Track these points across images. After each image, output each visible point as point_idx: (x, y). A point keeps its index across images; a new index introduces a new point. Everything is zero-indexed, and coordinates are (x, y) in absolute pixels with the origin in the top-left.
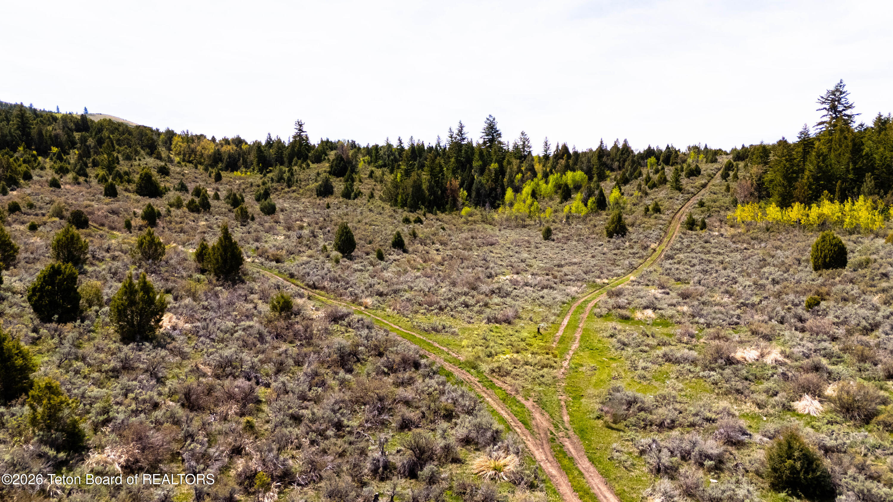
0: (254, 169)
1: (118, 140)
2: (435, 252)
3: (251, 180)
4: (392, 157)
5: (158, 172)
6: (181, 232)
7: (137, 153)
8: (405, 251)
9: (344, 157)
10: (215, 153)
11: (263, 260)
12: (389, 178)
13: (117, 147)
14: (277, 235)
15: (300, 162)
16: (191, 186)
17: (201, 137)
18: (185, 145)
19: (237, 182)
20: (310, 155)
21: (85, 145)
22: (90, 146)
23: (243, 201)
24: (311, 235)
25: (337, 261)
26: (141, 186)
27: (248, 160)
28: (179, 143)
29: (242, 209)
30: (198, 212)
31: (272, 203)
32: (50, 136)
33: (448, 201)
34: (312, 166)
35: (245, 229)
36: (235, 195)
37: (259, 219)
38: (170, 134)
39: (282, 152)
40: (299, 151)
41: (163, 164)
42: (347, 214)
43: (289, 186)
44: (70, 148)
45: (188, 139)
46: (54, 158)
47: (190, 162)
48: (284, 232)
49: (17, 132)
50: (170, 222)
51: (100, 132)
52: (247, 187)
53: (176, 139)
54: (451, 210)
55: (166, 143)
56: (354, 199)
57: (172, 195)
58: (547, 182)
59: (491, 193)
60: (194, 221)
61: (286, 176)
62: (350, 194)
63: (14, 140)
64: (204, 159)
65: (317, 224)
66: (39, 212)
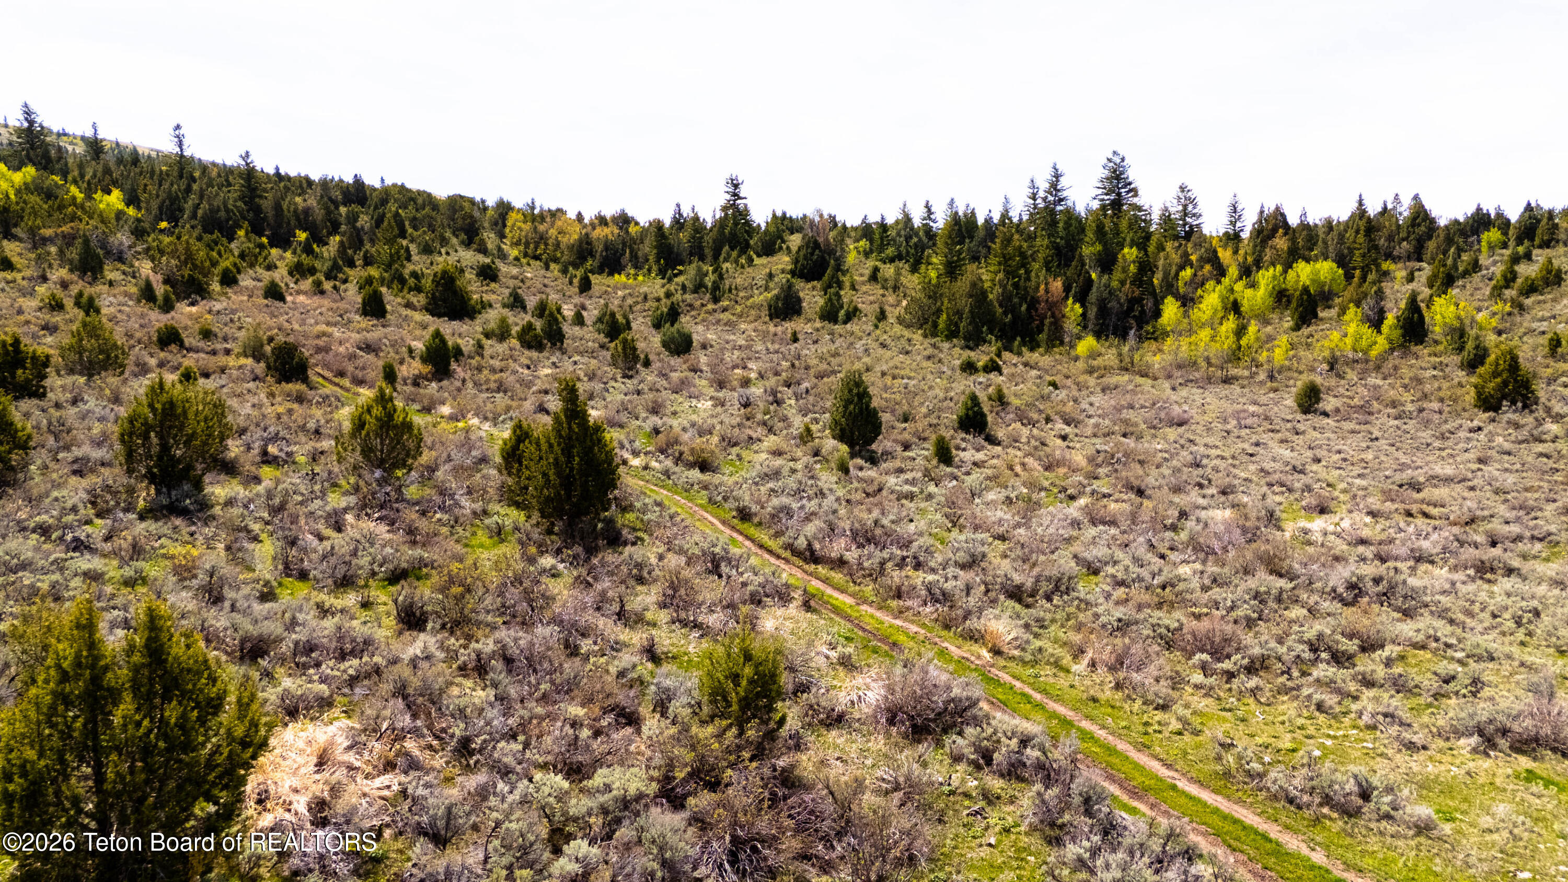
0: (649, 270)
1: (415, 219)
2: (1059, 442)
3: (644, 289)
4: (915, 239)
5: (478, 275)
6: (498, 390)
7: (444, 241)
8: (992, 440)
9: (821, 240)
10: (580, 241)
11: (669, 463)
12: (911, 281)
13: (410, 230)
14: (697, 398)
15: (734, 254)
16: (532, 302)
17: (557, 214)
18: (527, 227)
19: (620, 293)
20: (752, 242)
21: (354, 227)
22: (363, 228)
23: (630, 328)
24: (771, 399)
25: (843, 468)
26: (434, 297)
27: (640, 254)
28: (519, 224)
29: (625, 341)
30: (540, 347)
31: (686, 330)
32: (295, 211)
33: (1042, 324)
34: (757, 261)
35: (630, 384)
36: (613, 315)
37: (658, 364)
38: (504, 208)
39: (702, 238)
40: (733, 234)
41: (488, 260)
42: (836, 354)
43: (716, 300)
44: (330, 234)
45: (535, 217)
46: (298, 251)
47: (537, 258)
48: (711, 392)
49: (239, 204)
50: (479, 369)
51: (382, 205)
52: (637, 303)
53: (512, 217)
54: (1050, 346)
55: (496, 224)
56: (845, 323)
57: (492, 317)
58: (1253, 285)
59: (1130, 309)
60: (529, 368)
61: (709, 280)
62: (837, 312)
63: (230, 219)
64: (562, 253)
65: (777, 374)
66: (219, 346)
